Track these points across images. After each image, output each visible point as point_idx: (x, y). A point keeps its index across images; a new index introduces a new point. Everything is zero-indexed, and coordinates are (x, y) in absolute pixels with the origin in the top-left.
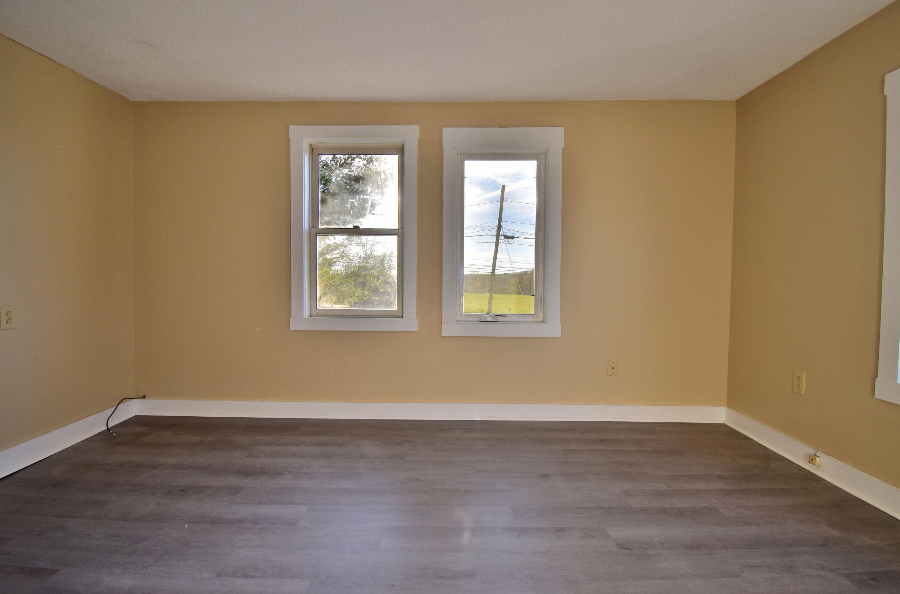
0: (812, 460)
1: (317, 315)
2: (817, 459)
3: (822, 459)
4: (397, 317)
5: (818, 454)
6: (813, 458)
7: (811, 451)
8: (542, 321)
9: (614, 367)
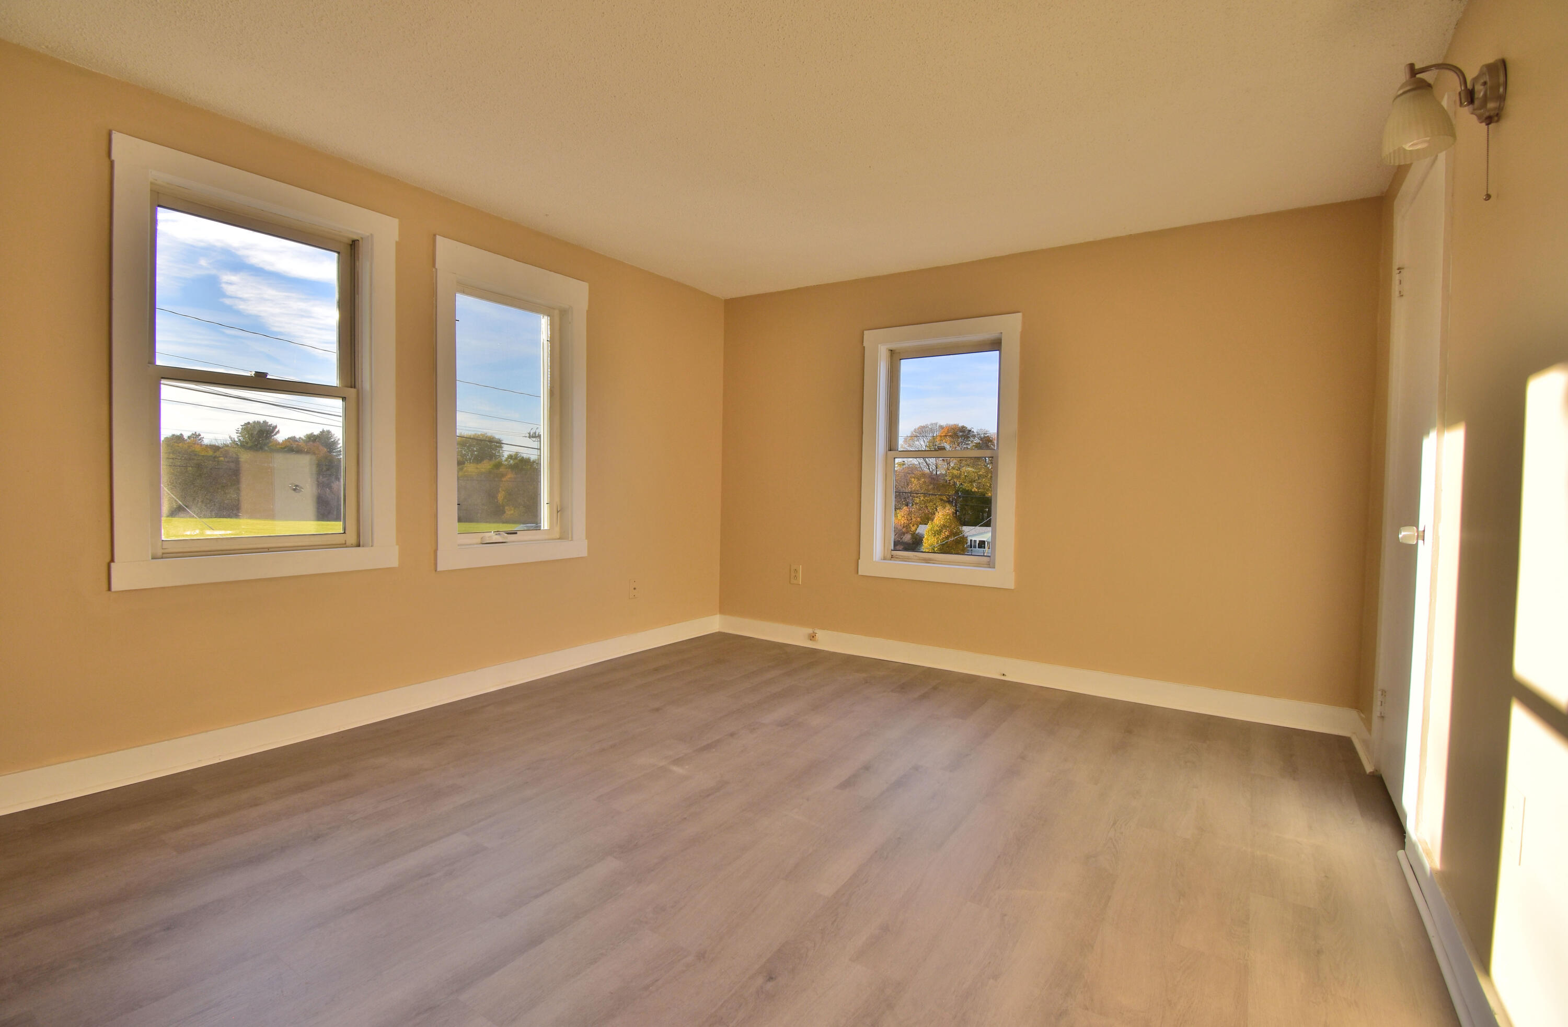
0: (812, 637)
1: (163, 554)
2: (817, 635)
3: (820, 634)
4: (346, 547)
5: (816, 631)
6: (814, 635)
7: (810, 631)
8: (558, 537)
9: (633, 587)
